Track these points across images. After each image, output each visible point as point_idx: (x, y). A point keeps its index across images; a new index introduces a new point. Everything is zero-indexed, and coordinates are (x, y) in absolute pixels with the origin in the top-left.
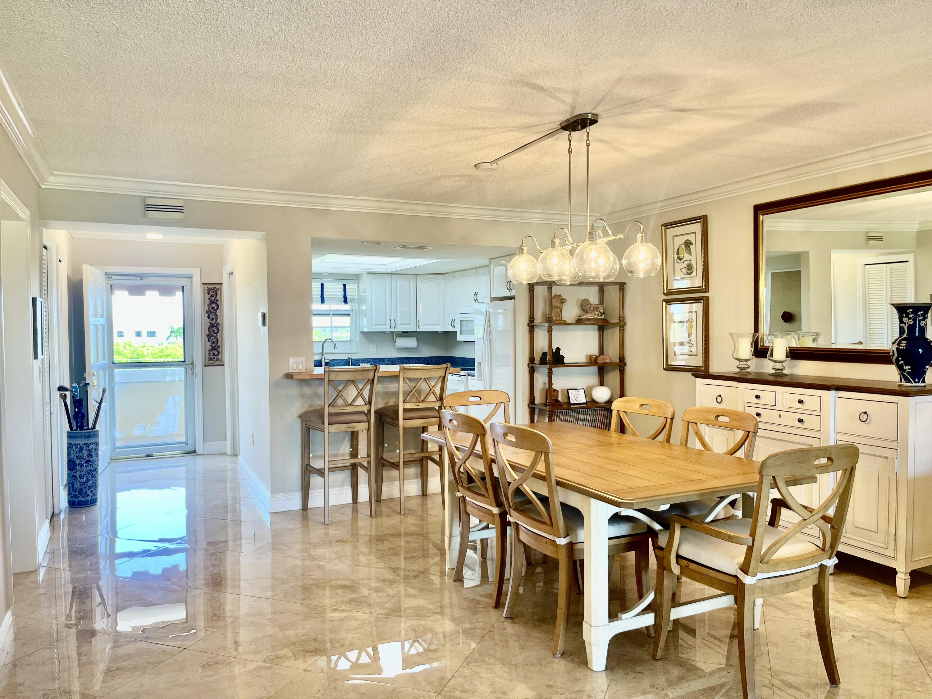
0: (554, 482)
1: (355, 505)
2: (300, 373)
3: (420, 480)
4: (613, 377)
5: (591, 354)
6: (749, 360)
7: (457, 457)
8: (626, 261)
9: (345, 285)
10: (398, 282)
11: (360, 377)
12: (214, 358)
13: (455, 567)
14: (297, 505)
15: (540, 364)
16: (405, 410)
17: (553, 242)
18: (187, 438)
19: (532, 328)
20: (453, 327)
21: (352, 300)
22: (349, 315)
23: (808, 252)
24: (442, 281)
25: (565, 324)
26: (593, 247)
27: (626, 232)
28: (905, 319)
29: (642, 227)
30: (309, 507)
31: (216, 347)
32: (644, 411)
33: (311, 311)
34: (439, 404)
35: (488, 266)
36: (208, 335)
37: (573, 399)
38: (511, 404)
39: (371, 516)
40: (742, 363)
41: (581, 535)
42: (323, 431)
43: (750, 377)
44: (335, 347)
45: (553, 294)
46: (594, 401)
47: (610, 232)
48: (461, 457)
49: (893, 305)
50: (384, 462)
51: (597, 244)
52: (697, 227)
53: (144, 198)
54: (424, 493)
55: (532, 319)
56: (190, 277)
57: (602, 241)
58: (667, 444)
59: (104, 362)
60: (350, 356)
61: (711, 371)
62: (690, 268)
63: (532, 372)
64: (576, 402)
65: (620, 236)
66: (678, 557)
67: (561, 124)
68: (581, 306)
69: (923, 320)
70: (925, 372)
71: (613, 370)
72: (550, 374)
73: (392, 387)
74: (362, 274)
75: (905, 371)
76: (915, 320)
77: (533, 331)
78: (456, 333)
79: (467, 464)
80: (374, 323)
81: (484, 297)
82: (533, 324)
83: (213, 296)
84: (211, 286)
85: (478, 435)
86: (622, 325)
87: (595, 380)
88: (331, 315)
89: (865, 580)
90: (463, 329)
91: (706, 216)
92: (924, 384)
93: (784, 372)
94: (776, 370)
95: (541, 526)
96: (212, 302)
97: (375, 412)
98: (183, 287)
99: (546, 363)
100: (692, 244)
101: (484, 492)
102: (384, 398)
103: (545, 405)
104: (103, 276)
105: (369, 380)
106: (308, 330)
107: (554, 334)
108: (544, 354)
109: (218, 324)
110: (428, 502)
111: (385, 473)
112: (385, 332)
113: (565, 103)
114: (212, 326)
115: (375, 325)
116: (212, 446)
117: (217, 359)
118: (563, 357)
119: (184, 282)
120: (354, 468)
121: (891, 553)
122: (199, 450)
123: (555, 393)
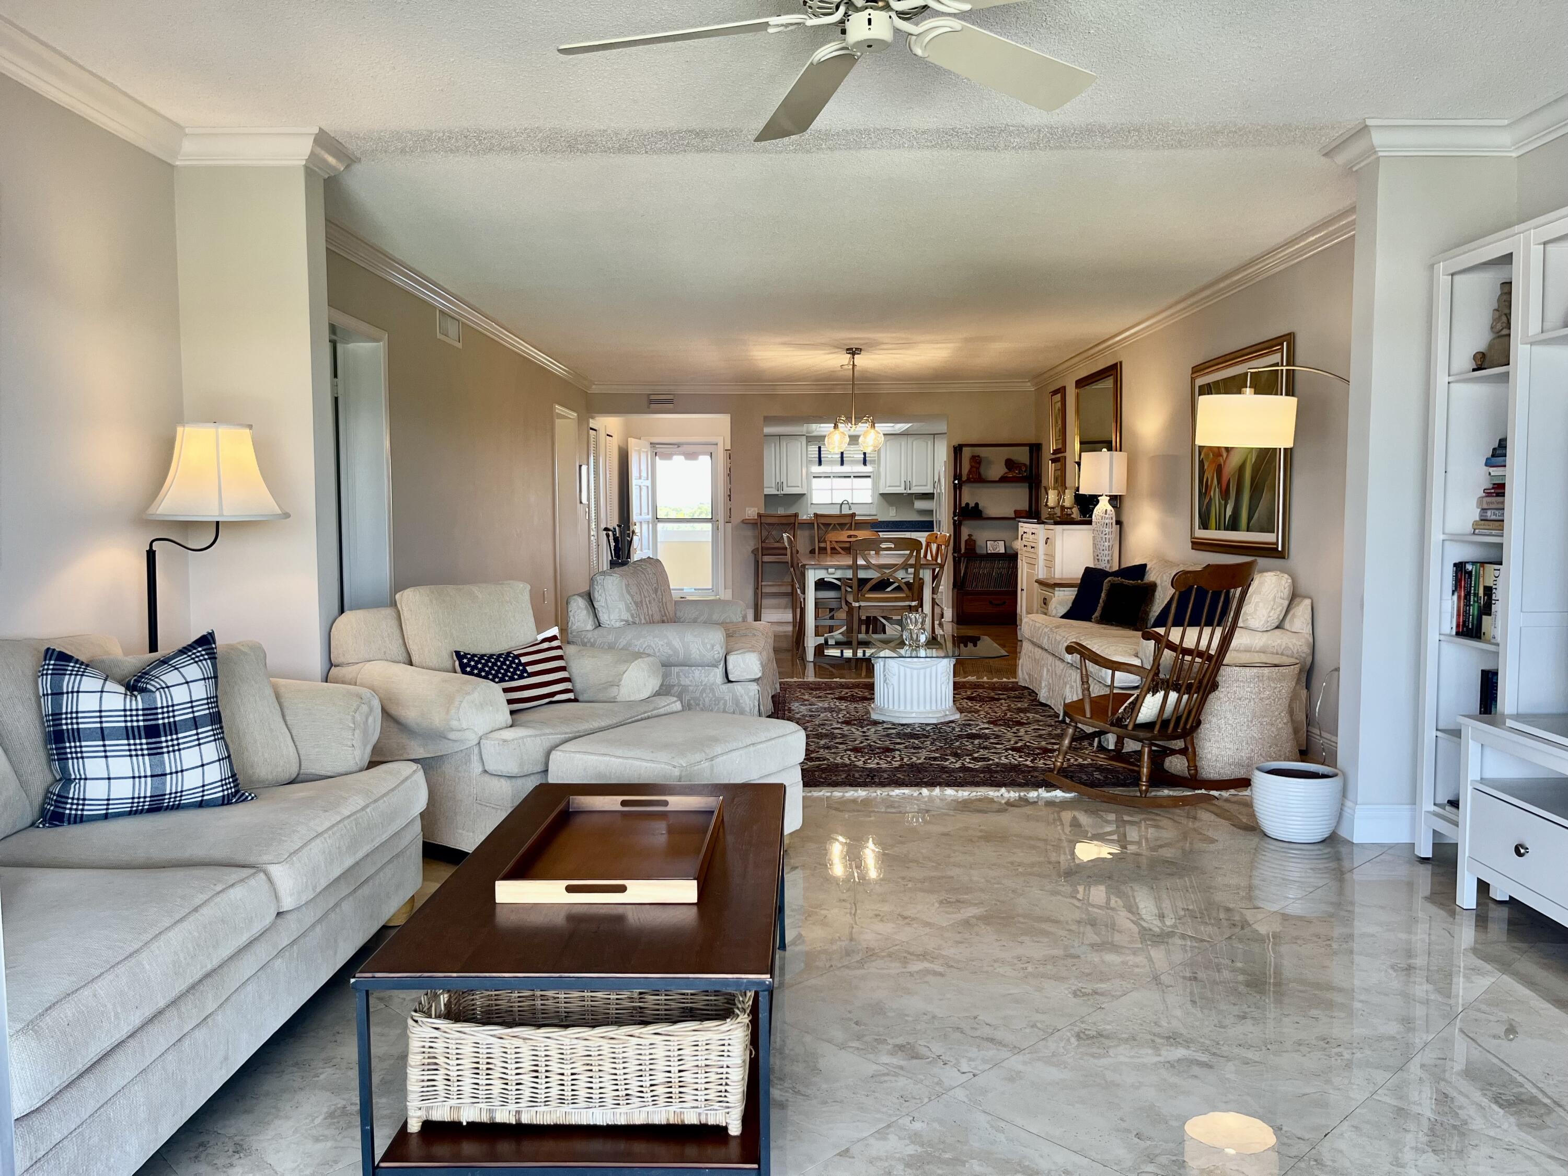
15: (963, 517)
18: (713, 586)
19: (957, 485)
21: (872, 463)
22: (871, 476)
25: (984, 481)
37: (991, 549)
53: (648, 395)
55: (957, 477)
56: (717, 444)
59: (647, 517)
63: (957, 524)
64: (992, 552)
68: (1007, 465)
77: (960, 488)
80: (891, 485)
82: (959, 482)
91: (1065, 387)
98: (711, 453)
104: (649, 446)
112: (901, 494)
118: (981, 511)
119: (711, 449)
123: (972, 543)
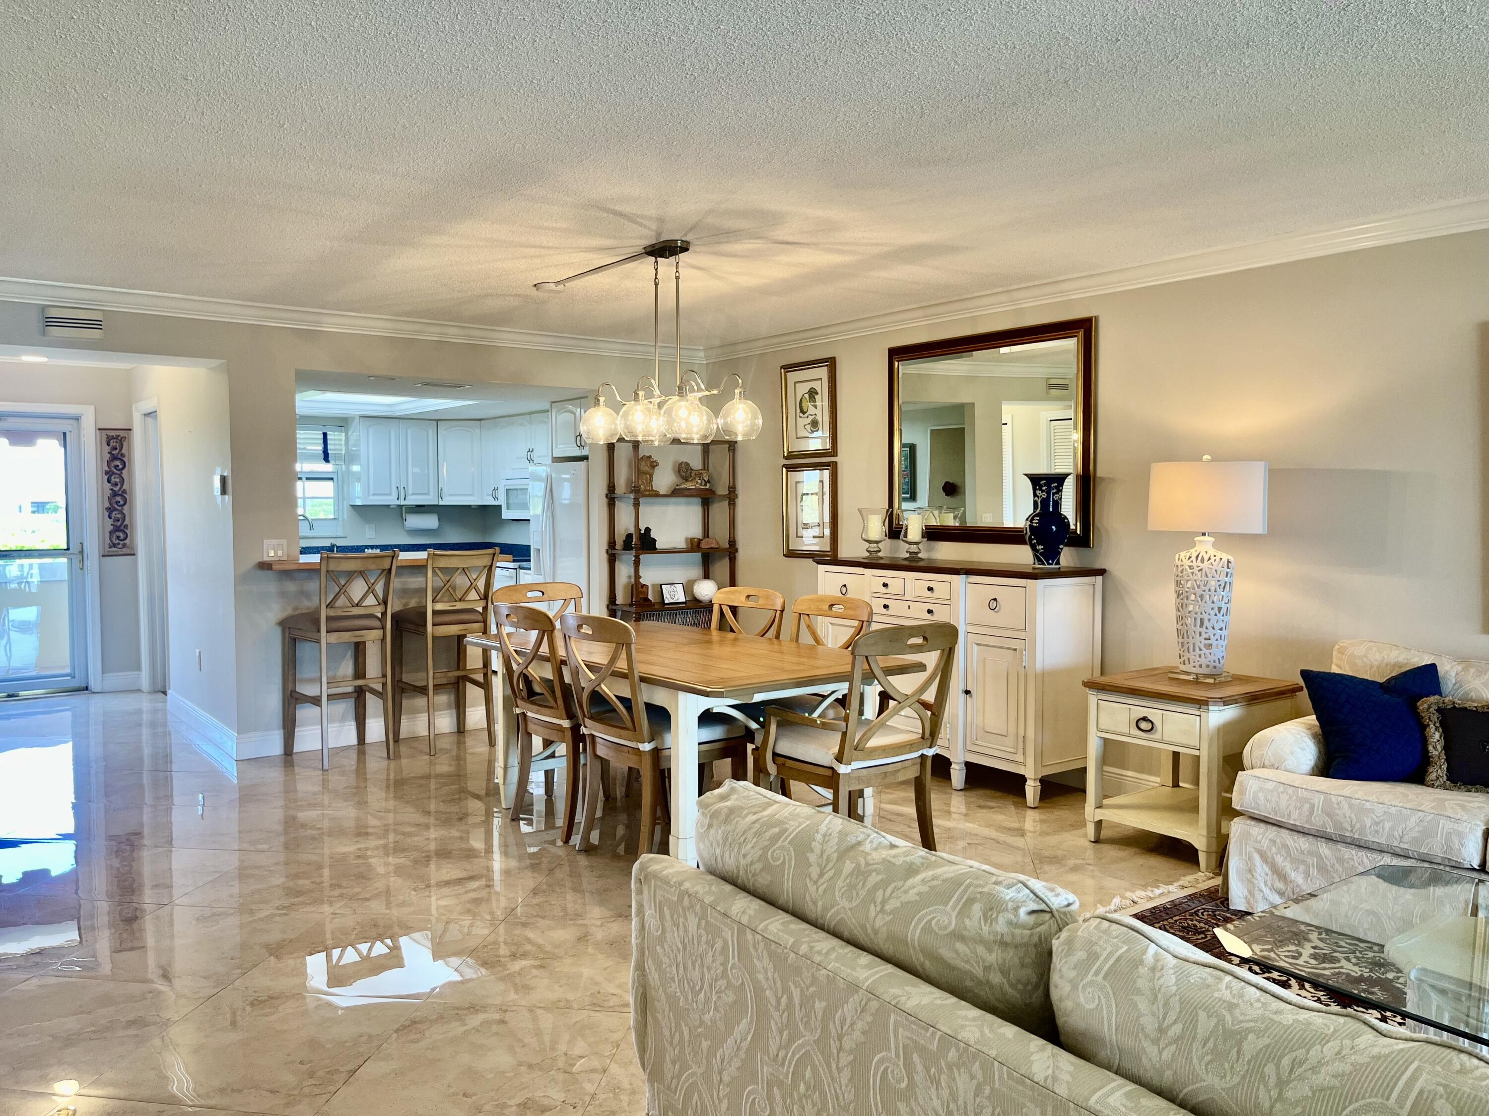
0: (637, 678)
1: (361, 747)
2: (280, 562)
3: (454, 711)
4: (721, 567)
5: (693, 536)
6: (880, 541)
7: (516, 661)
8: (722, 421)
9: (325, 435)
10: (409, 431)
11: (372, 567)
12: (119, 544)
13: (512, 806)
14: (276, 748)
15: (624, 549)
16: (435, 613)
17: (637, 395)
18: (73, 669)
19: (611, 500)
20: (495, 498)
21: (338, 457)
22: (332, 479)
23: (973, 404)
24: (478, 431)
25: (657, 495)
26: (683, 403)
27: (722, 388)
28: (1038, 492)
29: (740, 381)
30: (295, 751)
31: (122, 528)
32: (751, 604)
33: (296, 473)
34: (483, 603)
35: (548, 411)
36: (108, 509)
37: (669, 597)
38: (584, 601)
39: (389, 758)
40: (872, 545)
41: (669, 740)
42: (318, 641)
43: (881, 562)
44: (311, 527)
45: (640, 456)
46: (696, 600)
47: (703, 387)
48: (521, 662)
49: (1026, 475)
50: (404, 686)
51: (687, 401)
52: (822, 372)
53: (44, 308)
54: (461, 729)
55: (611, 488)
56: (77, 419)
57: (694, 397)
58: (775, 641)
60: (334, 542)
61: (839, 556)
62: (815, 424)
63: (612, 560)
64: (671, 601)
65: (715, 392)
66: (775, 755)
67: (645, 248)
68: (679, 471)
69: (1057, 493)
70: (1059, 553)
71: (721, 558)
72: (637, 563)
73: (415, 582)
74: (353, 418)
75: (1037, 551)
76: (1048, 493)
77: (614, 505)
78: (500, 506)
79: (529, 669)
80: (371, 493)
81: (543, 453)
82: (613, 496)
83: (116, 449)
84: (113, 433)
85: (544, 632)
86: (732, 497)
87: (697, 571)
88: (304, 479)
89: (998, 794)
90: (511, 501)
91: (834, 358)
92: (1058, 566)
93: (920, 555)
94: (910, 553)
95: (623, 732)
96: (114, 458)
97: (393, 616)
98: (65, 434)
99: (631, 549)
100: (817, 393)
101: (552, 703)
102: (402, 598)
103: (631, 605)
105: (384, 570)
106: (290, 501)
107: (641, 509)
108: (629, 537)
109: (125, 492)
110: (467, 740)
111: (405, 702)
112: (389, 506)
113: (649, 228)
114: (115, 494)
115: (374, 495)
116: (116, 679)
117: (124, 545)
118: (654, 541)
119: (65, 426)
120: (359, 694)
121: (1019, 758)
122: (93, 685)
123: (644, 589)
